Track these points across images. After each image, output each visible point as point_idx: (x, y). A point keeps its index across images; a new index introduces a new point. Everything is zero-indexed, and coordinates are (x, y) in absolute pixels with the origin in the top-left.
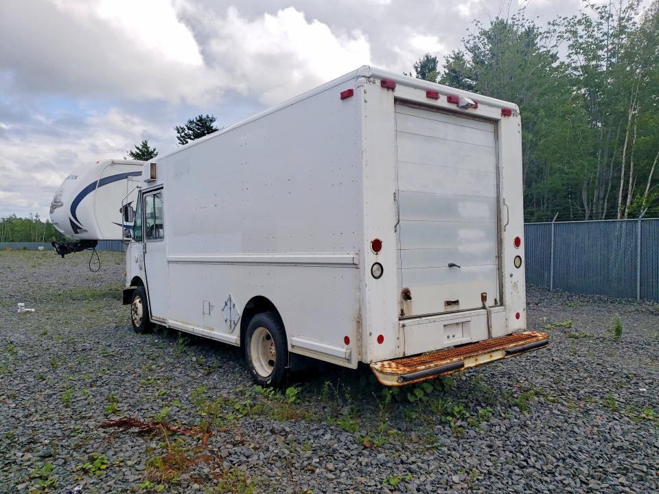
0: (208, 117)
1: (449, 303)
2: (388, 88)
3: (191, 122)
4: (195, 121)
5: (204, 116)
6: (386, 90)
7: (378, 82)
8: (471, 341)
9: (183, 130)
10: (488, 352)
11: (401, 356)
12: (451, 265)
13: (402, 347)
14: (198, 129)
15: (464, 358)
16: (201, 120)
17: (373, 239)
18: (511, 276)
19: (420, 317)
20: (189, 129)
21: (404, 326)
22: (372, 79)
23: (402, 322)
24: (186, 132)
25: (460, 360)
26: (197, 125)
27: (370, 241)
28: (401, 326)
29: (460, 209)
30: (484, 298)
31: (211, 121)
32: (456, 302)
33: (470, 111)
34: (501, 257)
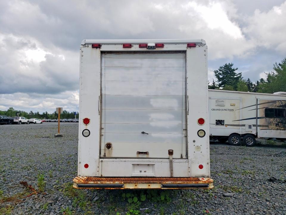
0: (229, 64)
1: (139, 153)
2: (97, 48)
3: (221, 68)
4: (223, 67)
5: (228, 64)
6: (95, 49)
7: (90, 46)
8: (155, 176)
9: (218, 71)
10: (147, 183)
11: (100, 176)
12: (143, 133)
13: (100, 172)
14: (225, 70)
15: (124, 183)
16: (226, 66)
17: (84, 118)
18: (194, 141)
19: (116, 158)
20: (220, 71)
21: (102, 161)
22: (86, 45)
23: (101, 159)
24: (219, 72)
25: (121, 183)
26: (225, 68)
27: (83, 119)
28: (100, 161)
29: (151, 103)
30: (171, 153)
31: (232, 65)
32: (146, 153)
33: (158, 49)
34: (187, 130)
